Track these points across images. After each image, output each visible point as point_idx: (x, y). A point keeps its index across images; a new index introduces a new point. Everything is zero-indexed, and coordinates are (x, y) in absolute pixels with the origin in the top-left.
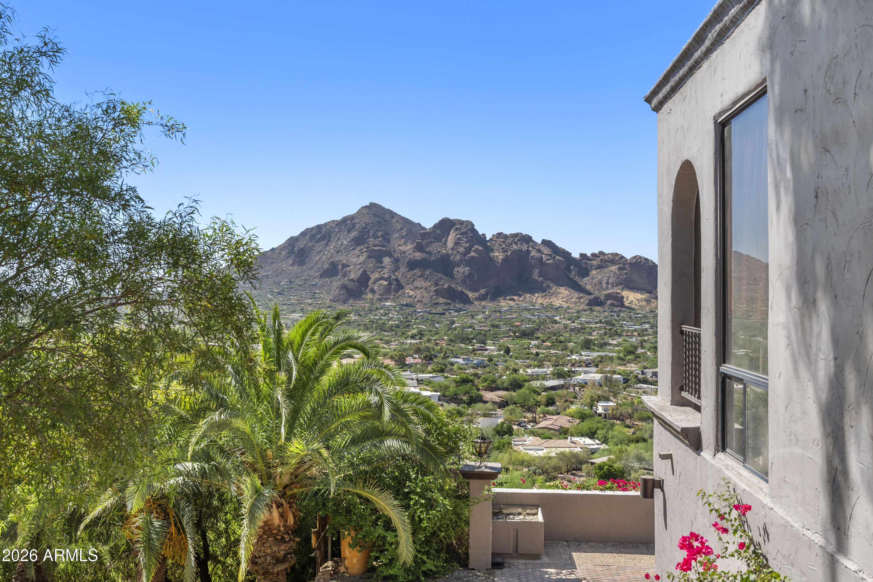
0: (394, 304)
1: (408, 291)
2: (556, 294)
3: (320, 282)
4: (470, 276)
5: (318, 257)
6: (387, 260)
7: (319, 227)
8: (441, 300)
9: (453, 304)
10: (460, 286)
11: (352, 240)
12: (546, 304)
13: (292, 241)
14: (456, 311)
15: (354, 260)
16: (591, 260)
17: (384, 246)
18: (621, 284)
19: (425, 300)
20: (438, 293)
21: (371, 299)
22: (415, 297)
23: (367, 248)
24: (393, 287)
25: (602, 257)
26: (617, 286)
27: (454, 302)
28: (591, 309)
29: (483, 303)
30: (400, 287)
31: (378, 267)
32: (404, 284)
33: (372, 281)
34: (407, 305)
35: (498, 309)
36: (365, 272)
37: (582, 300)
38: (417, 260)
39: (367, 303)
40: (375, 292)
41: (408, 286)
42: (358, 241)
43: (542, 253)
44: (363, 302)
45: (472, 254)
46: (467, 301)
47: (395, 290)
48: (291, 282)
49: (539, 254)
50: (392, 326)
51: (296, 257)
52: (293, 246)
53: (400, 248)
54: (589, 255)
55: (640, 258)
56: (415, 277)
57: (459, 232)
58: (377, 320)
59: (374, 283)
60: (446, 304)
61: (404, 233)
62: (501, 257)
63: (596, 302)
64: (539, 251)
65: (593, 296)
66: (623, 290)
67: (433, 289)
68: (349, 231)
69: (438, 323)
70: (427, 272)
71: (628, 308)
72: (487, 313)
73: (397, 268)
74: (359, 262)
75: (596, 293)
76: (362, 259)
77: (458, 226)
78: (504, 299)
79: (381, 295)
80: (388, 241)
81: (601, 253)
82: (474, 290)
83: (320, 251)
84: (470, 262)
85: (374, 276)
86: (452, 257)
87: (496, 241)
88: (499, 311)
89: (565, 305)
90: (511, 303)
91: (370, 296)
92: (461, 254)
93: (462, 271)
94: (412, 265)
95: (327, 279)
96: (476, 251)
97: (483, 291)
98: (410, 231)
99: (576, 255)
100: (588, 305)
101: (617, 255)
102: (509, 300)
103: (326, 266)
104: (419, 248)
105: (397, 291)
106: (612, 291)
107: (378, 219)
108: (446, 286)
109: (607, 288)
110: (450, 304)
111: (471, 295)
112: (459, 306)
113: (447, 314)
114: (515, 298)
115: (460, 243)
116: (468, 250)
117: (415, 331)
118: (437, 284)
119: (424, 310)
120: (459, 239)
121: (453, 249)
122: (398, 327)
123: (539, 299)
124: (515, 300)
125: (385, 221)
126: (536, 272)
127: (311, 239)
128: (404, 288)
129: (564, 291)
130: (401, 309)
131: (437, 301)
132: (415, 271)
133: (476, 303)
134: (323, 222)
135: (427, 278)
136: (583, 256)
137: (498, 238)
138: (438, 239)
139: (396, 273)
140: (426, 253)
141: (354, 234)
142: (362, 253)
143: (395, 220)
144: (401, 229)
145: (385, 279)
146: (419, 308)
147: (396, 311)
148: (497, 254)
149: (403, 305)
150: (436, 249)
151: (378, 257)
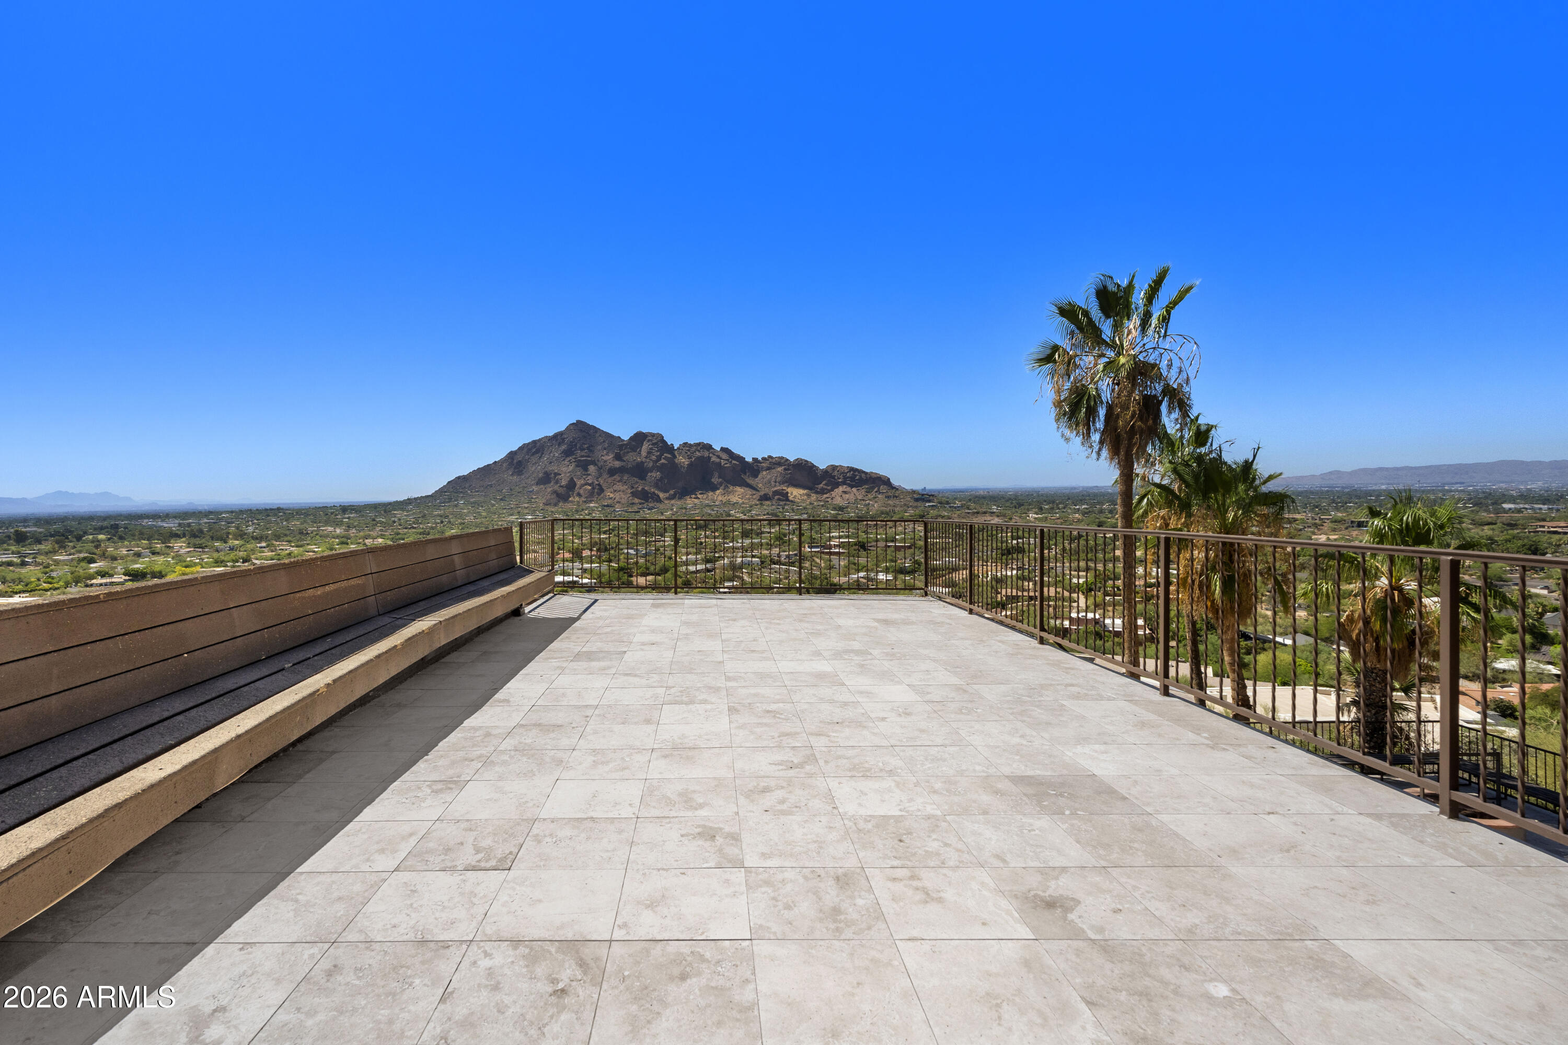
0: (597, 505)
1: (609, 494)
2: (733, 492)
3: (535, 488)
4: (661, 480)
5: (534, 468)
7: (534, 442)
8: (636, 501)
9: (646, 503)
10: (652, 488)
11: (563, 452)
12: (724, 501)
13: (512, 455)
14: (649, 509)
15: (564, 469)
16: (761, 463)
17: (588, 456)
18: (786, 482)
19: (623, 501)
20: (634, 494)
21: (576, 502)
22: (614, 499)
23: (575, 458)
24: (596, 490)
25: (770, 460)
26: (783, 483)
27: (647, 501)
28: (761, 504)
29: (673, 502)
30: (601, 490)
31: (584, 475)
32: (605, 488)
33: (578, 486)
34: (607, 506)
35: (684, 506)
36: (572, 479)
37: (754, 497)
38: (616, 468)
39: (574, 505)
40: (581, 496)
41: (609, 490)
42: (568, 453)
43: (721, 459)
44: (570, 504)
45: (663, 461)
46: (659, 500)
47: (597, 493)
48: (511, 490)
49: (718, 460)
51: (515, 468)
52: (513, 459)
53: (602, 458)
54: (760, 459)
55: (802, 460)
56: (614, 482)
57: (652, 443)
59: (580, 488)
60: (640, 504)
61: (605, 445)
62: (687, 463)
63: (765, 498)
64: (718, 457)
65: (762, 493)
66: (788, 487)
67: (629, 491)
68: (559, 445)
70: (625, 478)
71: (792, 501)
72: (674, 510)
73: (600, 475)
74: (568, 471)
75: (766, 491)
76: (571, 468)
77: (651, 438)
78: (691, 498)
79: (585, 498)
80: (593, 453)
81: (770, 457)
82: (665, 491)
83: (536, 463)
84: (661, 468)
85: (580, 482)
86: (645, 464)
87: (682, 450)
88: (685, 508)
89: (740, 501)
90: (696, 501)
91: (577, 499)
92: (653, 461)
93: (654, 476)
94: (612, 472)
95: (542, 486)
96: (666, 458)
97: (672, 492)
98: (611, 444)
99: (749, 459)
100: (759, 500)
101: (782, 458)
102: (694, 498)
103: (541, 475)
104: (618, 457)
105: (599, 494)
106: (779, 488)
107: (583, 434)
108: (640, 489)
109: (775, 486)
110: (643, 503)
111: (662, 495)
112: (651, 505)
113: (641, 511)
114: (700, 496)
115: (651, 453)
116: (659, 458)
118: (633, 487)
119: (621, 509)
120: (651, 449)
121: (646, 457)
123: (718, 496)
124: (699, 498)
125: (589, 435)
126: (716, 474)
127: (527, 453)
128: (604, 491)
129: (740, 490)
130: (603, 509)
131: (634, 501)
132: (615, 477)
133: (666, 502)
134: (537, 438)
135: (625, 482)
136: (755, 460)
137: (683, 447)
138: (634, 449)
139: (599, 479)
140: (624, 461)
141: (564, 447)
142: (571, 463)
143: (597, 435)
144: (604, 442)
145: (590, 485)
146: (618, 508)
147: (599, 511)
148: (683, 460)
149: (605, 506)
150: (632, 458)
151: (583, 466)
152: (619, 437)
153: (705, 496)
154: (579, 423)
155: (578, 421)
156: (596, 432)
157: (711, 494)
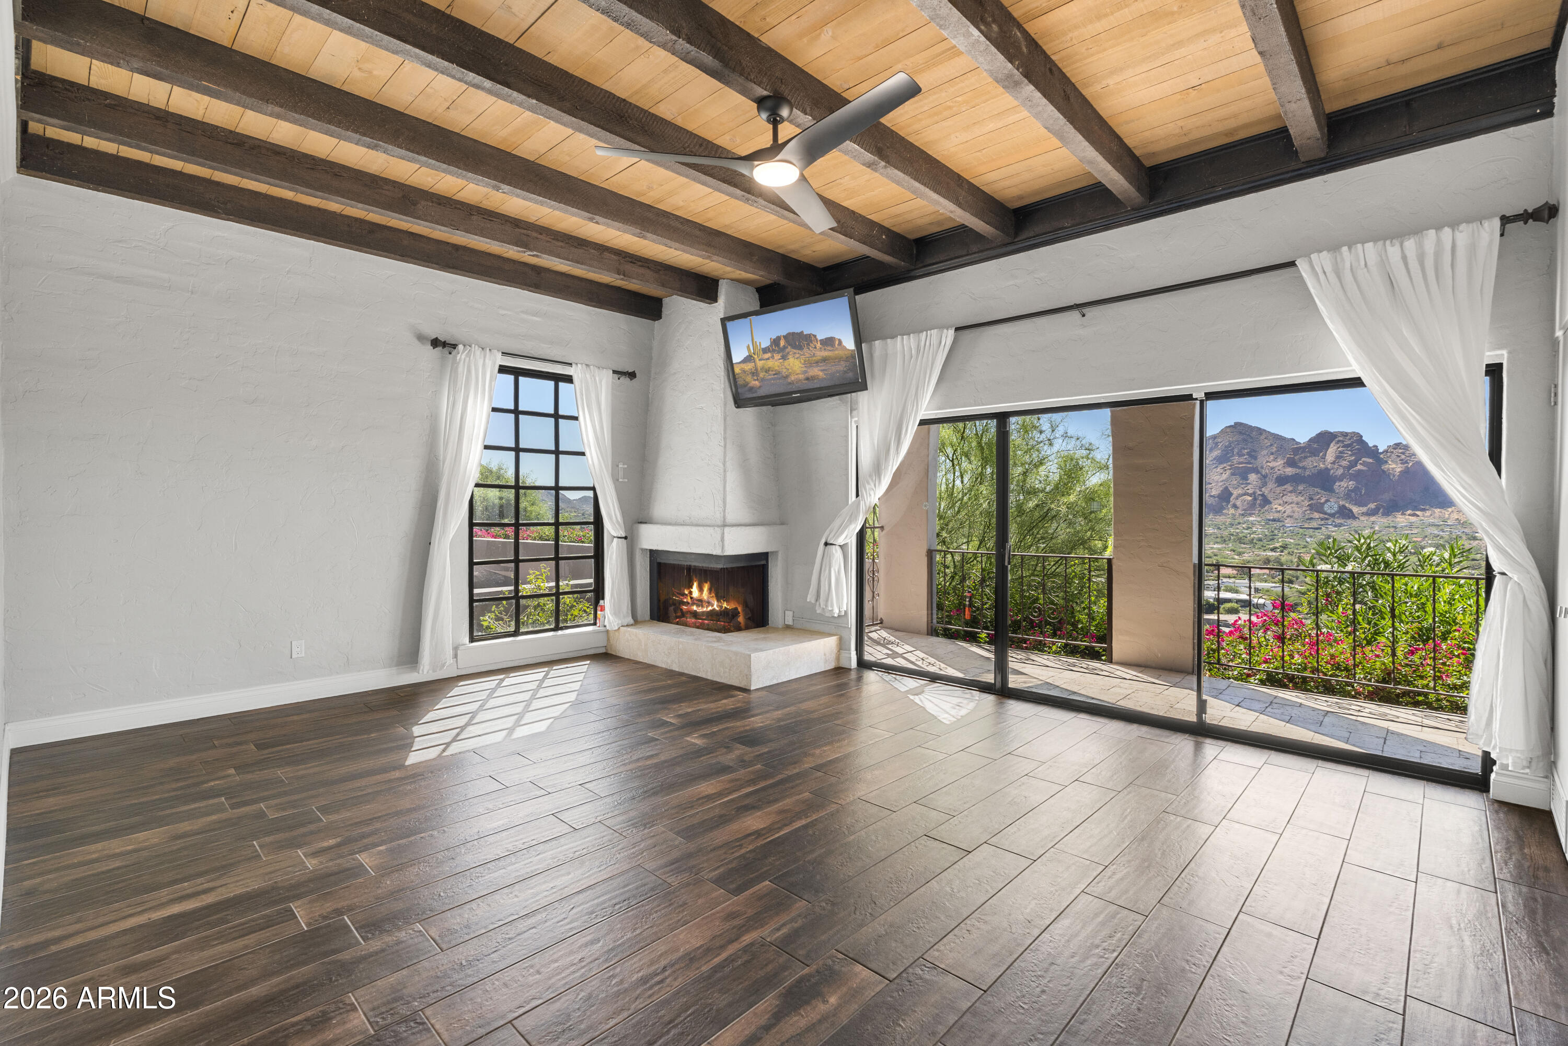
0: (1259, 519)
1: (1276, 506)
4: (1356, 489)
6: (1253, 477)
8: (1317, 515)
9: (1332, 519)
10: (1343, 500)
11: (1214, 459)
12: (1464, 520)
14: (1335, 526)
15: (1216, 478)
17: (1250, 463)
19: (1296, 515)
20: (1313, 508)
21: (1233, 514)
22: (1284, 512)
23: (1231, 465)
24: (1258, 502)
29: (1373, 519)
30: (1266, 501)
31: (1242, 484)
32: (1271, 500)
33: (1234, 497)
34: (1274, 520)
35: (1391, 525)
36: (1226, 488)
38: (1288, 476)
39: (1229, 518)
40: (1238, 508)
41: (1276, 502)
42: (1221, 460)
44: (1224, 517)
45: (1359, 467)
46: (1350, 516)
47: (1260, 505)
50: (1253, 540)
53: (1269, 464)
56: (1285, 493)
57: (1342, 445)
58: (1237, 533)
59: (1237, 498)
60: (1322, 520)
61: (1274, 449)
62: (1399, 470)
67: (1306, 503)
68: (1211, 450)
69: (1311, 537)
70: (1301, 488)
72: (1377, 528)
73: (1265, 484)
74: (1222, 479)
76: (1224, 476)
77: (1341, 439)
78: (1403, 514)
79: (1244, 510)
80: (1256, 458)
82: (1361, 505)
84: (1357, 476)
85: (1235, 493)
86: (1332, 471)
87: (1392, 452)
88: (1395, 527)
90: (1413, 519)
91: (1232, 511)
93: (1345, 485)
94: (1282, 480)
96: (1364, 464)
97: (1372, 506)
98: (1280, 448)
102: (1409, 515)
104: (1291, 463)
105: (1262, 506)
107: (1245, 436)
110: (1327, 519)
111: (1355, 509)
112: (1338, 521)
113: (1323, 528)
114: (1418, 513)
115: (1342, 457)
116: (1353, 464)
117: (1277, 545)
118: (1311, 499)
119: (1295, 525)
120: (1341, 452)
121: (1334, 463)
122: (1260, 540)
123: (1453, 515)
124: (1418, 516)
125: (1252, 438)
128: (1270, 503)
130: (1267, 524)
131: (1311, 516)
132: (1286, 487)
133: (1362, 518)
135: (1300, 493)
137: (1395, 449)
138: (1314, 453)
139: (1263, 489)
140: (1299, 468)
141: (1217, 453)
142: (1225, 470)
143: (1263, 437)
144: (1271, 445)
145: (1250, 495)
146: (1288, 523)
147: (1261, 525)
148: (1394, 466)
149: (1269, 520)
150: (1312, 463)
151: (1242, 474)
152: (1293, 440)
153: (1428, 513)
154: (1238, 425)
155: (1236, 424)
156: (1261, 434)
157: (1437, 511)
